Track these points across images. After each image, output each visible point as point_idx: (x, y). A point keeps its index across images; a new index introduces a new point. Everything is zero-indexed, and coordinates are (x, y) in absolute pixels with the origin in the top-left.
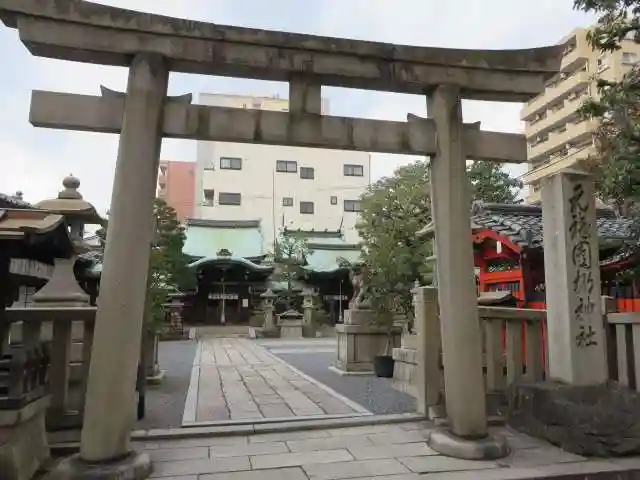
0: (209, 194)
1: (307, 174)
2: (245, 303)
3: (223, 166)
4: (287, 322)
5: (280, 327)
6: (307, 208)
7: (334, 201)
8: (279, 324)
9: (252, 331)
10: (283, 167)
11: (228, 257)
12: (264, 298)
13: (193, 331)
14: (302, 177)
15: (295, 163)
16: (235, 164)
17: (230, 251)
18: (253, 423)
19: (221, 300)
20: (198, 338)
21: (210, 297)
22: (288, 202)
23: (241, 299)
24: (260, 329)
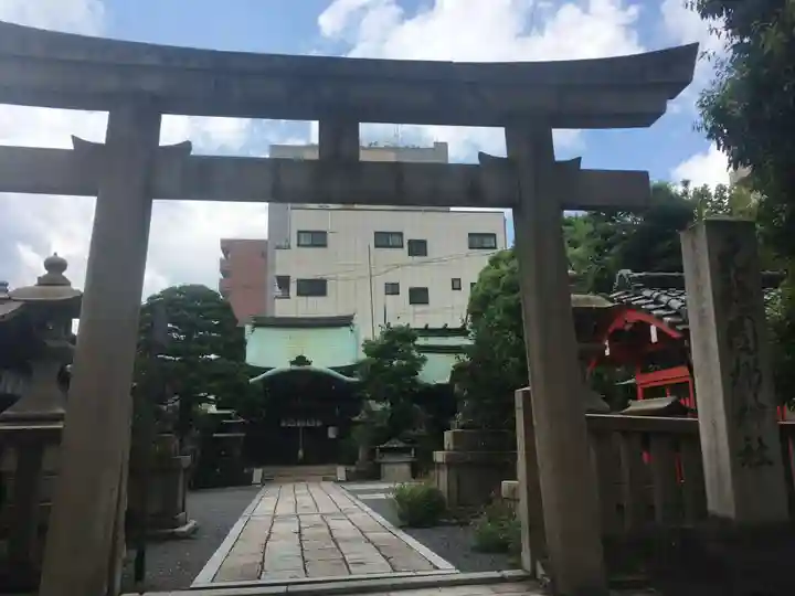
0: (284, 282)
1: (418, 248)
2: (332, 433)
3: (302, 242)
4: (388, 458)
5: (380, 464)
6: (419, 296)
7: (456, 285)
8: (378, 460)
9: (341, 472)
10: (384, 240)
11: (306, 367)
12: (357, 423)
13: (258, 474)
14: (411, 253)
15: (401, 234)
16: (318, 239)
17: (308, 358)
18: (287, 584)
19: (298, 428)
20: (266, 481)
21: (283, 424)
22: (393, 289)
23: (326, 427)
24: (353, 469)
